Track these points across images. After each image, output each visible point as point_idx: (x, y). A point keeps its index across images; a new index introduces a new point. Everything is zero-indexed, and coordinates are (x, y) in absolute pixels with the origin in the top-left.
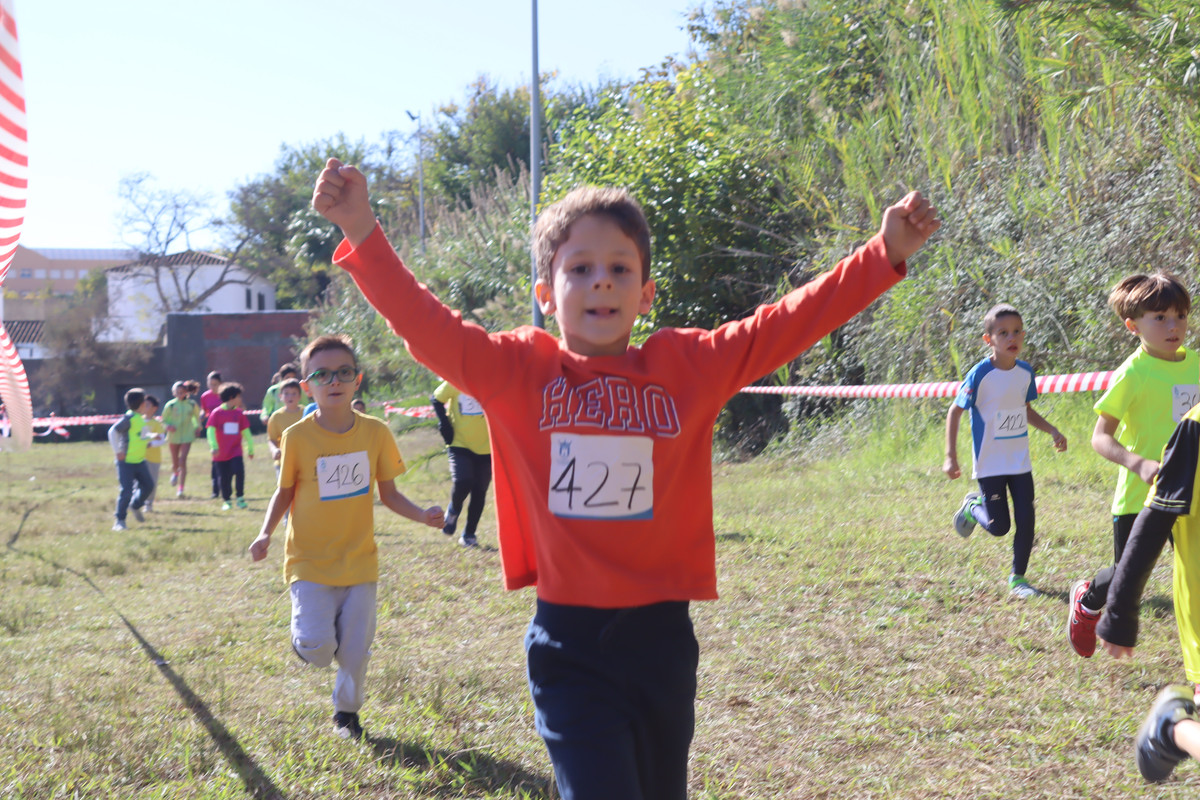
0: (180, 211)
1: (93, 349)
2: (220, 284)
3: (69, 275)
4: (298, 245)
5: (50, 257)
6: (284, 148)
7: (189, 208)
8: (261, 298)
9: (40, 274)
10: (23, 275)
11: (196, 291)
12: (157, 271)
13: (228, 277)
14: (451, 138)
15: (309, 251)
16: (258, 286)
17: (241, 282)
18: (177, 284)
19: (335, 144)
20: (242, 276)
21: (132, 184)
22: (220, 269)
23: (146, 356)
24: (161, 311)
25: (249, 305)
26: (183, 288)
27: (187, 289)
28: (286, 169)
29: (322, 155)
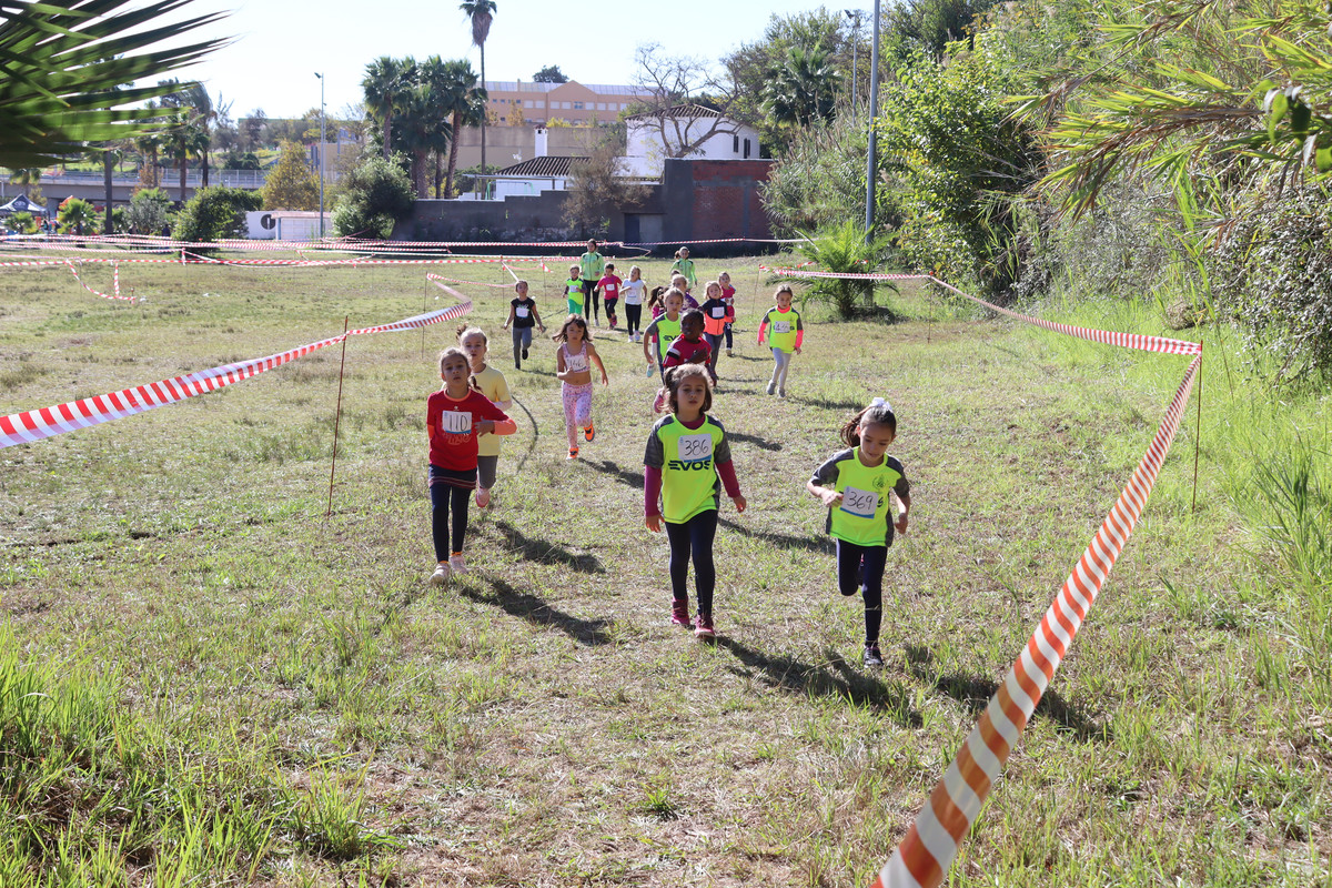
0: (682, 73)
1: (606, 186)
2: (712, 133)
3: (612, 107)
4: (768, 108)
5: (598, 92)
6: (774, 17)
7: (689, 71)
8: (747, 143)
9: (589, 106)
10: (576, 107)
11: (692, 139)
12: (662, 122)
13: (718, 128)
14: (905, 15)
15: (777, 112)
16: (743, 134)
17: (728, 132)
18: (678, 133)
19: (817, 16)
20: (729, 127)
21: (646, 52)
22: (714, 120)
23: (648, 192)
24: (665, 154)
25: (736, 148)
26: (683, 135)
27: (686, 136)
28: (775, 36)
29: (806, 24)
